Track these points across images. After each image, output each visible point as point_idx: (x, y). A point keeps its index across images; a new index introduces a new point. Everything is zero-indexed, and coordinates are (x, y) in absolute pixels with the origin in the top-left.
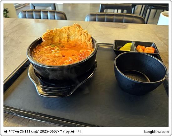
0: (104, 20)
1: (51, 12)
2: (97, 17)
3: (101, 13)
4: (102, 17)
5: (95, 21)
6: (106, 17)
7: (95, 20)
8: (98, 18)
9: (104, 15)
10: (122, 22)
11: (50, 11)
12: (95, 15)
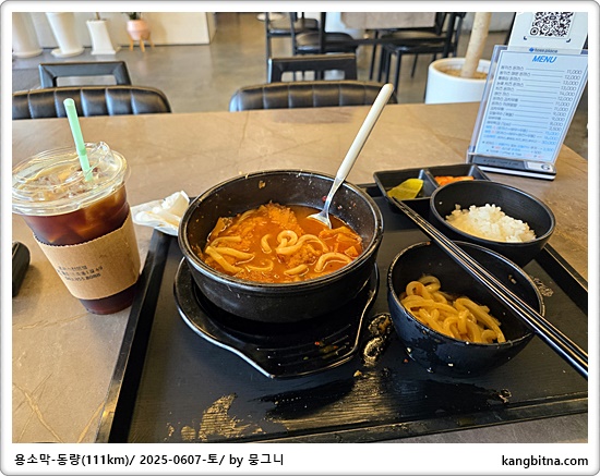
0: (287, 102)
1: (114, 91)
2: (265, 95)
3: (274, 85)
4: (279, 95)
5: (261, 107)
6: (291, 93)
7: (259, 106)
8: (269, 100)
9: (285, 88)
10: (337, 105)
11: (110, 90)
12: (260, 90)
